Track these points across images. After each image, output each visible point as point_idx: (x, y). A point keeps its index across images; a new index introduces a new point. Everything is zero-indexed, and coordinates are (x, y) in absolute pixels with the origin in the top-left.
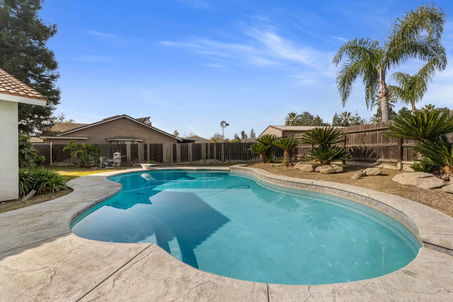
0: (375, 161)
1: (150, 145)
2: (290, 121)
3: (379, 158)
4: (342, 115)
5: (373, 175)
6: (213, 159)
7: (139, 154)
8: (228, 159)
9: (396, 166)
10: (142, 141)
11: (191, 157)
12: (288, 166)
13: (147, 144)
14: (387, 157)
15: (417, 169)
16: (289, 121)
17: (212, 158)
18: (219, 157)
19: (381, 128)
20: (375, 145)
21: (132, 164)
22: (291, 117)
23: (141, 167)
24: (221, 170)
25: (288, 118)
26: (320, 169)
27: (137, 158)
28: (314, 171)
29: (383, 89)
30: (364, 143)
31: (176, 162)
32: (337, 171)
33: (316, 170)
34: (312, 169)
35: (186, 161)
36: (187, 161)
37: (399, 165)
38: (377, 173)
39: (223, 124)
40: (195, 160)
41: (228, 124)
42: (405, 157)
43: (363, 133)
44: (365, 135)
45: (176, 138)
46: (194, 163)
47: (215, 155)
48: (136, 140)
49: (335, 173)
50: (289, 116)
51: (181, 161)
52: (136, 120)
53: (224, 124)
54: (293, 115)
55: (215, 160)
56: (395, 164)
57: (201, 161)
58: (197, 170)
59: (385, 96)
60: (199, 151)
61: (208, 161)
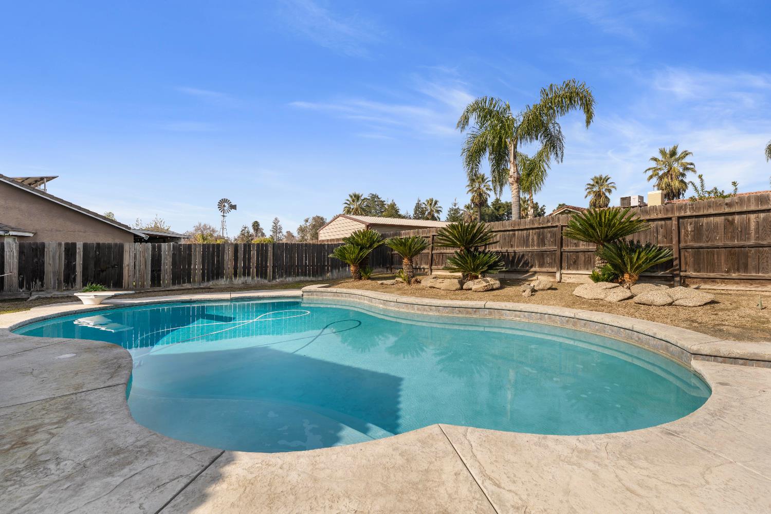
0: (527, 272)
1: (85, 246)
2: (352, 207)
3: (532, 267)
4: (426, 203)
5: (543, 290)
6: (249, 275)
9: (554, 277)
10: (31, 235)
11: (199, 273)
12: (409, 283)
13: (74, 245)
14: (541, 265)
15: (596, 279)
16: (350, 208)
17: (246, 272)
18: (262, 272)
19: (536, 226)
20: (529, 249)
21: (24, 296)
22: (353, 201)
23: (78, 300)
25: (348, 202)
26: (469, 284)
27: (42, 279)
28: (461, 289)
29: (514, 172)
30: (512, 246)
31: (159, 285)
32: (494, 287)
33: (464, 287)
34: (458, 286)
35: (184, 282)
36: (189, 282)
37: (558, 275)
38: (548, 286)
39: (224, 206)
40: (208, 280)
41: (235, 206)
42: (564, 264)
43: (511, 233)
44: (514, 235)
45: (131, 231)
47: (253, 270)
48: (11, 233)
49: (493, 290)
50: (350, 199)
51: (174, 284)
52: (13, 180)
53: (226, 204)
54: (357, 197)
55: (253, 278)
56: (553, 274)
57: (222, 282)
58: (232, 300)
59: (517, 182)
60: (218, 261)
61: (239, 281)
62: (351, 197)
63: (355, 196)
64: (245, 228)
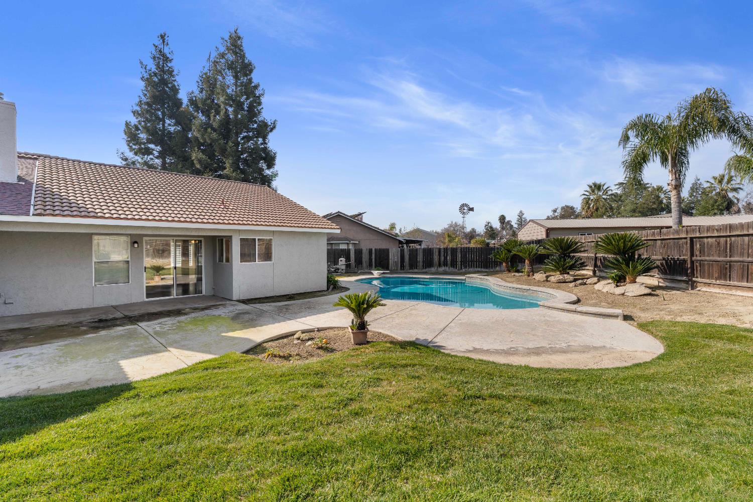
1: (375, 249)
2: (592, 197)
5: (590, 284)
6: (447, 266)
7: (364, 260)
8: (466, 267)
10: (357, 242)
11: (421, 264)
12: (529, 276)
13: (372, 249)
16: (589, 199)
17: (445, 264)
18: (454, 264)
21: (356, 271)
22: (593, 191)
23: (372, 273)
24: (456, 279)
25: (587, 194)
27: (362, 264)
28: (547, 281)
29: (672, 180)
31: (404, 269)
32: (567, 281)
33: (549, 279)
35: (414, 269)
36: (417, 268)
39: (464, 209)
40: (426, 268)
41: (473, 208)
45: (397, 238)
46: (424, 270)
47: (449, 262)
48: (352, 242)
50: (588, 189)
51: (410, 269)
53: (465, 208)
54: (597, 187)
55: (449, 268)
57: (433, 269)
59: (675, 188)
60: (430, 258)
61: (442, 269)
62: (591, 187)
63: (595, 185)
64: (488, 223)
